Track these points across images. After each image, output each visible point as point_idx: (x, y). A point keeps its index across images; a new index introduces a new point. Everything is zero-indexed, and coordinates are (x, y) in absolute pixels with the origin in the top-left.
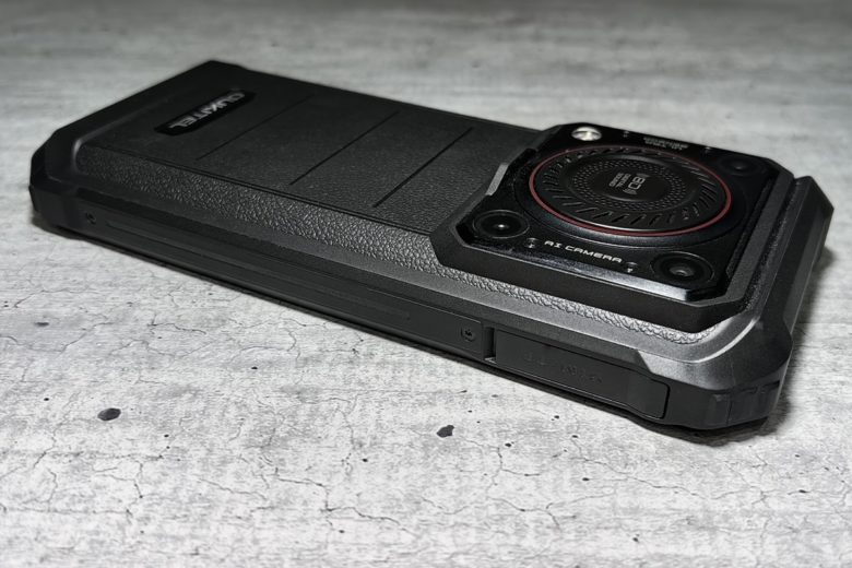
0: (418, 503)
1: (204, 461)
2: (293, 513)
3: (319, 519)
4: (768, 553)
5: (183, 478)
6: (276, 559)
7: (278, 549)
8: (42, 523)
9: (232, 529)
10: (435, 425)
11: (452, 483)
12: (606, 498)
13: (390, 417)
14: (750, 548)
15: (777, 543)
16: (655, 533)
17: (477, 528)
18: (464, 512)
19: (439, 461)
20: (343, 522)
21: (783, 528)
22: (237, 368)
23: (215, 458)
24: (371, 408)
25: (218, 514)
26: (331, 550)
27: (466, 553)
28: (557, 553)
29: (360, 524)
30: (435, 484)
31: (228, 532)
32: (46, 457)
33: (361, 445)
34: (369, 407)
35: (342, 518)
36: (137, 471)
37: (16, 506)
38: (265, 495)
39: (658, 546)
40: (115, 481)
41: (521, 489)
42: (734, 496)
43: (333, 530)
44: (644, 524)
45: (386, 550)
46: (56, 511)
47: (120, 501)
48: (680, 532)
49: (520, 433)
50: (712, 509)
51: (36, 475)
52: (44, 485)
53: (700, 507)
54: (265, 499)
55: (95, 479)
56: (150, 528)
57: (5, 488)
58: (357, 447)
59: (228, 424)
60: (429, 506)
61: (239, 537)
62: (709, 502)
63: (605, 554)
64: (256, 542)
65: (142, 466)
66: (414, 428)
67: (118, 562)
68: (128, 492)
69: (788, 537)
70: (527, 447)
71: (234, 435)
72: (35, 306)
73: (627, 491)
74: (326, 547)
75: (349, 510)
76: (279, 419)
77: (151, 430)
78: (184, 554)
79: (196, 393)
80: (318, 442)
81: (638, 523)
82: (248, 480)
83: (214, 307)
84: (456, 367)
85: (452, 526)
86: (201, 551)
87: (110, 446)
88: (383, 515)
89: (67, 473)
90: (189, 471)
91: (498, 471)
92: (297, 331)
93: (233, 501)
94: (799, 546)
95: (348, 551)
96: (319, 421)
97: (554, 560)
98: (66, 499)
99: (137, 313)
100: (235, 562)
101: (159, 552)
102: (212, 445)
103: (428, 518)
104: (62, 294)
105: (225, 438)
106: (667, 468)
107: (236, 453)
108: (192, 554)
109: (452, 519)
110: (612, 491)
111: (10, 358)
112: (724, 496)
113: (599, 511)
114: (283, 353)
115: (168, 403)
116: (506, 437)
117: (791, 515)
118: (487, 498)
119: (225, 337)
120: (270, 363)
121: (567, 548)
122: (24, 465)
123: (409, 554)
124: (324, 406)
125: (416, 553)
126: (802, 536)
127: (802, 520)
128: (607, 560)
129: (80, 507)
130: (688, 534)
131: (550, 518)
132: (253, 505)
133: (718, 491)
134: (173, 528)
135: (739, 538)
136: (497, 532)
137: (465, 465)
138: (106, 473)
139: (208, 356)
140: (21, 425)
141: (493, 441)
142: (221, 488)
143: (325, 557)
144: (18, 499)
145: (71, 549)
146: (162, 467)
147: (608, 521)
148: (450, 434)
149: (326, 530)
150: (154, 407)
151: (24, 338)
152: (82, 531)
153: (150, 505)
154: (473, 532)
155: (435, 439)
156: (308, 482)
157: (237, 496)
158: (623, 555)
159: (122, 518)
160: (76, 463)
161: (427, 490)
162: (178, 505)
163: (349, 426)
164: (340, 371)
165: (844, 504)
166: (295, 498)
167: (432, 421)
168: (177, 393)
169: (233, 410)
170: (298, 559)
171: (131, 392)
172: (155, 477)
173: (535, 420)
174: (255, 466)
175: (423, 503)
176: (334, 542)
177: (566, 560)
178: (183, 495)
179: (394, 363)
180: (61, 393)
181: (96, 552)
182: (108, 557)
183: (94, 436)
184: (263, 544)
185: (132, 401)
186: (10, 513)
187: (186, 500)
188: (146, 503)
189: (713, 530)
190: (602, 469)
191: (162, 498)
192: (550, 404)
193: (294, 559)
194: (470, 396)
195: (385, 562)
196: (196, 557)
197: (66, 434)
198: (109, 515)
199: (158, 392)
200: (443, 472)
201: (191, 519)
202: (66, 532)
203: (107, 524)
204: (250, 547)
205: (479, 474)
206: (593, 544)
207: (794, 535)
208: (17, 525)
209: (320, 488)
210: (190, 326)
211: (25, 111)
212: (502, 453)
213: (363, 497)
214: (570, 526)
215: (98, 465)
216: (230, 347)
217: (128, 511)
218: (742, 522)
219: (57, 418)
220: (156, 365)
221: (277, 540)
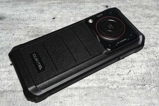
8: (7, 82)
32: (5, 72)
37: (3, 80)
40: (15, 75)
52: (6, 76)
57: (1, 77)
87: (13, 70)
122: (2, 73)
129: (11, 79)
145: (12, 85)
152: (12, 82)
160: (9, 72)
180: (4, 61)
181: (15, 85)
183: (10, 68)
197: (7, 68)
198: (15, 80)
208: (4, 82)
215: (12, 73)
219: (5, 66)
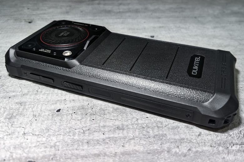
0: (48, 130)
2: (15, 135)
3: (22, 136)
4: (136, 134)
10: (56, 109)
11: (58, 124)
12: (98, 124)
13: (44, 108)
14: (132, 133)
15: (139, 131)
16: (109, 132)
17: (63, 135)
18: (60, 131)
19: (56, 119)
21: (141, 127)
22: (5, 98)
24: (40, 107)
26: (24, 144)
27: (59, 142)
28: (83, 139)
29: (32, 137)
30: (54, 125)
33: (35, 116)
35: (28, 136)
38: (8, 131)
39: (109, 135)
41: (76, 124)
42: (130, 120)
43: (25, 139)
44: (106, 130)
45: (38, 143)
48: (115, 131)
49: (78, 109)
50: (124, 124)
53: (121, 124)
54: (8, 132)
58: (34, 116)
59: (1, 113)
60: (51, 130)
62: (123, 122)
63: (95, 138)
64: (4, 144)
66: (50, 111)
69: (142, 130)
70: (80, 113)
73: (103, 121)
74: (22, 144)
75: (30, 134)
76: (14, 111)
80: (24, 116)
81: (105, 129)
82: (4, 128)
83: (1, 82)
85: (57, 135)
88: (39, 134)
91: (71, 120)
92: (23, 87)
94: (144, 132)
95: (28, 144)
96: (25, 111)
97: (82, 141)
103: (51, 133)
106: (114, 115)
107: (2, 121)
109: (57, 133)
110: (99, 122)
112: (127, 120)
113: (95, 127)
114: (18, 93)
116: (74, 111)
117: (143, 124)
118: (67, 127)
119: (3, 90)
121: (86, 138)
123: (44, 143)
124: (27, 107)
126: (145, 129)
127: (146, 125)
128: (95, 140)
130: (117, 131)
131: (82, 131)
132: (5, 134)
135: (130, 131)
136: (68, 135)
137: (62, 119)
141: (71, 112)
143: (22, 146)
147: (97, 130)
148: (60, 111)
149: (23, 139)
154: (62, 136)
155: (56, 113)
156: (20, 127)
157: (1, 132)
158: (99, 138)
161: (51, 126)
163: (33, 111)
164: (32, 97)
165: (157, 120)
166: (16, 131)
169: (2, 110)
173: (83, 105)
174: (6, 124)
175: (50, 130)
176: (25, 142)
177: (85, 141)
179: (47, 94)
189: (123, 129)
190: (98, 116)
192: (87, 101)
193: (14, 147)
194: (67, 101)
195: (38, 146)
200: (56, 121)
205: (66, 121)
206: (92, 136)
209: (23, 128)
212: (72, 115)
213: (34, 130)
214: (88, 132)
216: (4, 92)
218: (131, 127)
221: (10, 143)
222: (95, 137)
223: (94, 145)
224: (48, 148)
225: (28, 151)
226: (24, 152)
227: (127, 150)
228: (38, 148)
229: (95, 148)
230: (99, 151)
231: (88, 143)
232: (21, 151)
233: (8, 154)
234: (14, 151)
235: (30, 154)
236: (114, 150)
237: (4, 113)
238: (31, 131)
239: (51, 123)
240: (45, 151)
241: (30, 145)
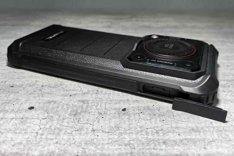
0: (118, 128)
1: (58, 119)
2: (84, 131)
3: (91, 133)
4: (215, 137)
5: (52, 124)
6: (80, 143)
7: (80, 141)
8: (13, 136)
9: (67, 136)
10: (121, 108)
12: (169, 125)
13: (108, 107)
14: (210, 136)
15: (217, 134)
16: (184, 133)
17: (135, 134)
18: (131, 130)
19: (123, 117)
20: (98, 133)
21: (218, 130)
22: (66, 96)
23: (61, 118)
24: (103, 105)
25: (63, 132)
26: (95, 140)
27: (133, 140)
28: (158, 139)
29: (103, 134)
30: (123, 123)
31: (66, 137)
32: (14, 119)
33: (101, 114)
34: (102, 104)
36: (40, 122)
37: (5, 132)
38: (76, 127)
39: (185, 136)
40: (33, 125)
41: (146, 123)
42: (203, 123)
43: (95, 135)
44: (181, 131)
45: (111, 140)
46: (17, 133)
47: (35, 130)
48: (190, 132)
49: (144, 110)
50: (198, 126)
51: (11, 124)
52: (13, 126)
53: (195, 126)
55: (27, 125)
56: (44, 137)
57: (2, 127)
58: (100, 114)
59: (64, 109)
60: (121, 129)
61: (69, 138)
62: (197, 125)
63: (171, 139)
64: (74, 139)
65: (41, 121)
66: (115, 109)
67: (35, 146)
68: (37, 127)
69: (220, 133)
70: (147, 113)
71: (66, 112)
72: (10, 82)
73: (175, 123)
74: (94, 140)
75: (99, 130)
76: (78, 108)
77: (43, 112)
78: (53, 143)
79: (55, 102)
80: (89, 113)
81: (179, 131)
82: (70, 123)
83: (59, 82)
84: (125, 94)
85: (128, 133)
86: (58, 142)
87: (32, 116)
88: (109, 131)
89: (19, 123)
90: (54, 121)
91: (139, 119)
92: (82, 87)
93: (67, 129)
94: (223, 135)
95: (100, 141)
96: (89, 108)
97: (158, 141)
98: (20, 130)
99: (38, 83)
100: (68, 145)
101: (46, 143)
102: (60, 115)
103: (122, 132)
104: (17, 79)
105: (64, 113)
106: (185, 117)
107: (67, 117)
108: (56, 143)
109: (128, 132)
110: (171, 123)
111: (3, 95)
112: (200, 123)
113: (168, 128)
114: (78, 92)
115: (48, 105)
116: (140, 111)
117: (219, 127)
118: (137, 126)
119: (62, 88)
120: (75, 94)
121: (160, 138)
122: (7, 121)
123: (117, 141)
124: (90, 105)
125: (119, 141)
126: (223, 132)
127: (222, 128)
128: (172, 140)
129: (23, 132)
130: (193, 133)
131: (155, 130)
132: (72, 130)
133: (199, 122)
134: (50, 136)
135: (207, 133)
136: (141, 134)
137: (130, 118)
138: (31, 123)
139: (58, 93)
140: (7, 111)
141: (137, 112)
142: (63, 126)
143: (94, 142)
144: (6, 130)
145: (21, 143)
146: (46, 121)
147: (171, 130)
148: (125, 110)
149: (93, 135)
150: (44, 106)
151: (7, 90)
152: (24, 138)
153: (43, 131)
154: (134, 135)
155: (121, 112)
156: (87, 123)
157: (68, 128)
158: (176, 139)
159: (35, 134)
160: (22, 120)
161: (120, 125)
162: (51, 130)
163: (97, 109)
164: (94, 96)
165: (232, 124)
166: (84, 128)
167: (120, 107)
168: (50, 102)
169: (65, 106)
170: (86, 143)
171: (37, 102)
172: (44, 124)
173: (148, 106)
174: (73, 120)
175: (120, 128)
176: (96, 139)
177: (161, 141)
178: (53, 128)
179: (108, 93)
180: (18, 103)
181: (28, 143)
182: (32, 145)
183: (27, 114)
184: (76, 140)
185: (38, 105)
186: (3, 134)
187: (54, 129)
188: (42, 130)
189: (199, 132)
190: (167, 118)
191: (47, 129)
192: (151, 102)
193: (85, 143)
194: (130, 101)
195: (111, 143)
196: (57, 144)
197: (19, 113)
198: (32, 133)
199: (45, 102)
200: (124, 120)
201: (55, 134)
202: (20, 138)
203: (31, 136)
204: (72, 141)
205: (134, 120)
206: (167, 136)
207: (221, 132)
208: (6, 137)
209: (91, 125)
210: (52, 86)
211: (7, 38)
212: (140, 115)
213: (103, 127)
214: (161, 132)
215: (28, 121)
216: (64, 91)
217: (37, 133)
218: (207, 129)
219: (16, 109)
220: (44, 96)
221: (80, 139)
222: (171, 137)
223: (171, 145)
224: (122, 145)
225: (102, 148)
226: (97, 148)
227: (210, 152)
228: (112, 145)
229: (174, 149)
230: (179, 152)
231: (164, 142)
232: (94, 147)
233: (80, 150)
234: (86, 147)
235: (104, 151)
236: (196, 152)
237: (68, 110)
238: (99, 128)
239: (119, 121)
240: (120, 149)
241: (102, 142)
